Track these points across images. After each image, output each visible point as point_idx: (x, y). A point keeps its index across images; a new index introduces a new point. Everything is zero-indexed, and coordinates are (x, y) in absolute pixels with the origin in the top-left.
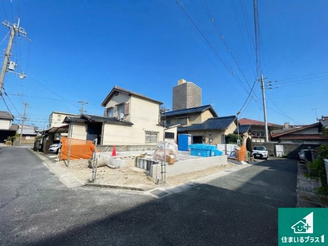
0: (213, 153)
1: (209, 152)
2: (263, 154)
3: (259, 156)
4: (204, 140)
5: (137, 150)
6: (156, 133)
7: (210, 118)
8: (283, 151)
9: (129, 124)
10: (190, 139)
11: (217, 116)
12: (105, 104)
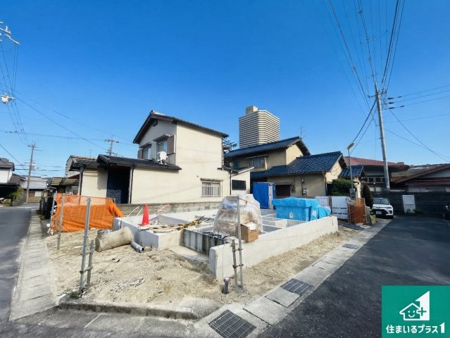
0: (314, 213)
1: (307, 211)
2: (388, 210)
3: (380, 213)
4: (294, 191)
5: (189, 211)
6: (218, 182)
7: (299, 156)
8: (414, 203)
9: (175, 169)
10: (271, 190)
11: (309, 154)
12: (138, 140)
